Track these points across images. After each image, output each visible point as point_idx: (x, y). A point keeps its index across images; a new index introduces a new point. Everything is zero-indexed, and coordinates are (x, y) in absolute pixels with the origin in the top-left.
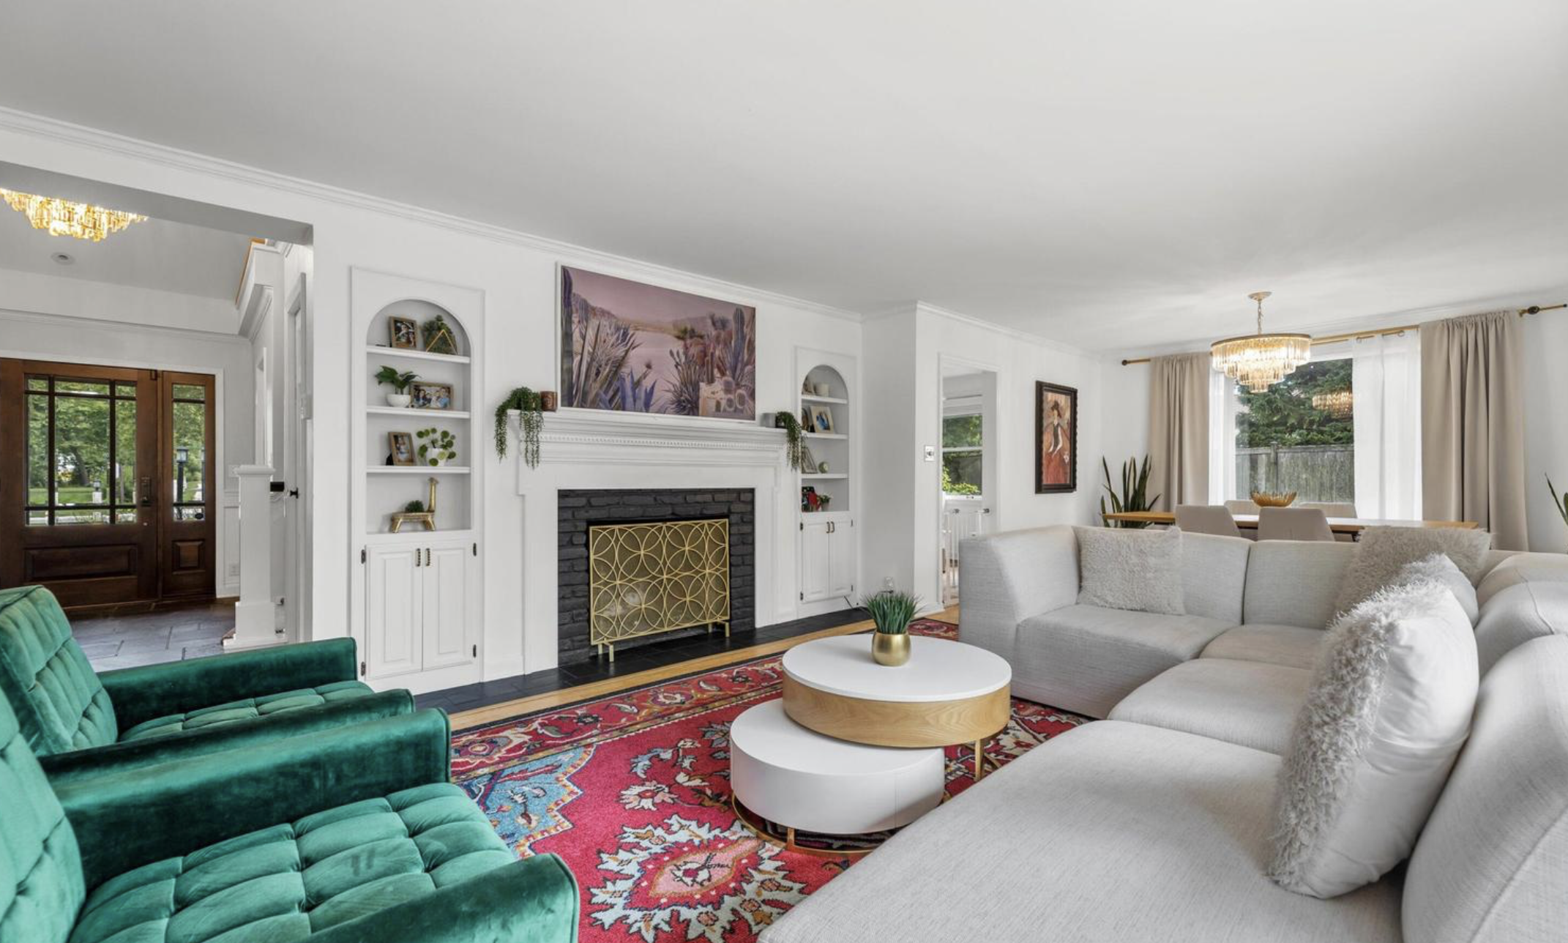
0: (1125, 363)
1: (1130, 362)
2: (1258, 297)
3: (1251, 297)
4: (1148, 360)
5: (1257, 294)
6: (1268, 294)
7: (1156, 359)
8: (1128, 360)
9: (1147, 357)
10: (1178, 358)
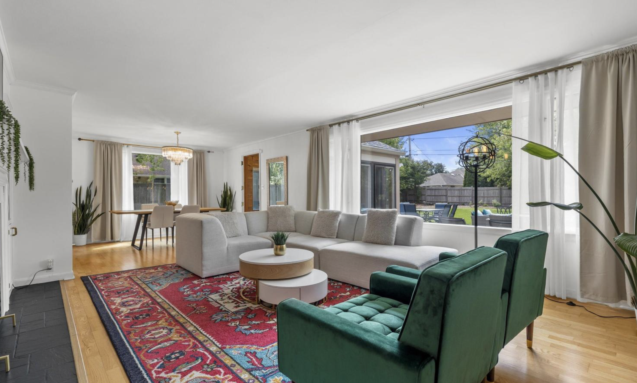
0: (80, 139)
1: (82, 140)
2: (178, 133)
3: (175, 132)
4: (93, 141)
5: (177, 132)
6: (180, 133)
7: (98, 141)
8: (81, 138)
9: (92, 139)
10: (109, 143)
